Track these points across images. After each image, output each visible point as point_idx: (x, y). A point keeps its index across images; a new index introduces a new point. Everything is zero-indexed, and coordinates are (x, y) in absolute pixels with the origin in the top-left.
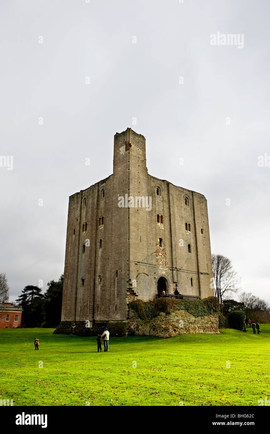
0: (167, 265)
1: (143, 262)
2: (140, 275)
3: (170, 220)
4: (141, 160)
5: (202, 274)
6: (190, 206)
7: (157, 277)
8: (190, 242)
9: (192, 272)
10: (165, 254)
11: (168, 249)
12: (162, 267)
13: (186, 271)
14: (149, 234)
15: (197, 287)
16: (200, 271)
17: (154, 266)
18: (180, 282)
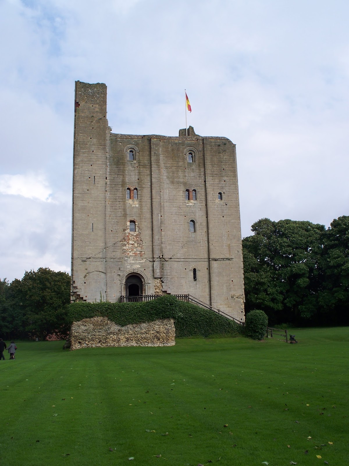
0: (143, 255)
1: (97, 256)
2: (91, 274)
3: (151, 192)
4: (96, 119)
5: (216, 260)
6: (197, 162)
7: (125, 274)
8: (193, 216)
9: (195, 260)
10: (141, 240)
11: (146, 234)
12: (133, 260)
13: (182, 260)
14: (110, 217)
15: (206, 280)
16: (212, 256)
17: (118, 260)
18: (169, 277)
